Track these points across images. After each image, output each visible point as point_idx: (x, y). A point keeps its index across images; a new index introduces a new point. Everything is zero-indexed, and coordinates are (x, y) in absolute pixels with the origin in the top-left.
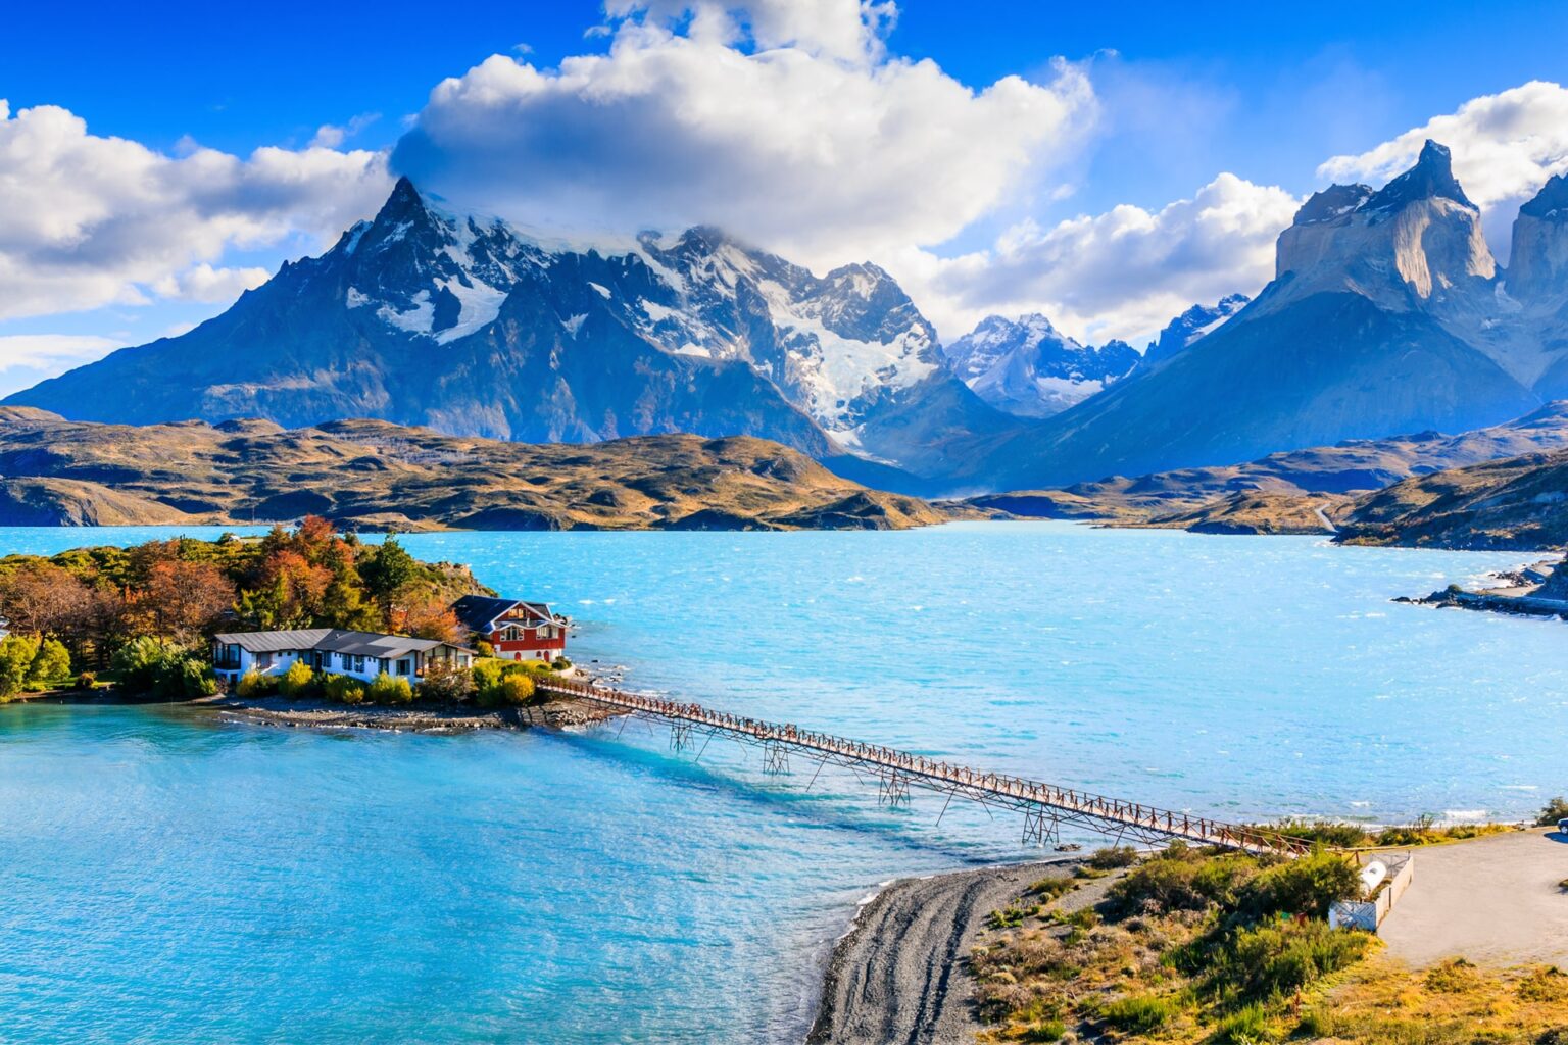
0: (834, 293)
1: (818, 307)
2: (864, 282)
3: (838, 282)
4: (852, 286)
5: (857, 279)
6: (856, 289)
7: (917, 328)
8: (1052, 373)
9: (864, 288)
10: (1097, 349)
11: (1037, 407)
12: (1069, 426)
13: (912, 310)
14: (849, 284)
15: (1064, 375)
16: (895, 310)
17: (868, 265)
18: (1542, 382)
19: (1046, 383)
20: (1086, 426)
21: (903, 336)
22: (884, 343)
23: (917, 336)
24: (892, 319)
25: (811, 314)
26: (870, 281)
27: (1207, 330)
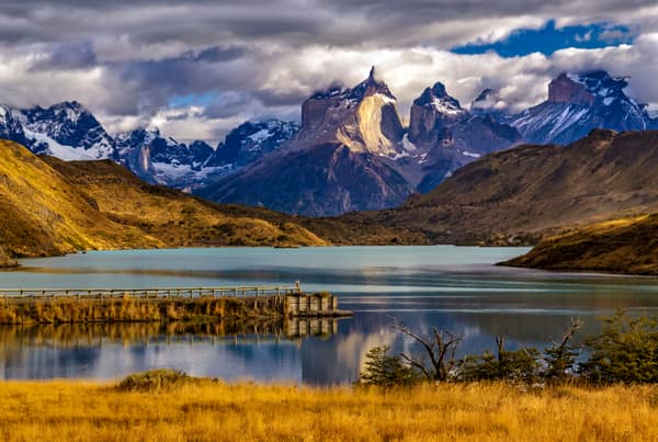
0: (54, 119)
1: (44, 126)
2: (73, 114)
3: (57, 112)
4: (66, 115)
5: (69, 111)
6: (69, 117)
7: (105, 141)
8: (160, 160)
9: (73, 116)
10: (187, 145)
13: (101, 130)
14: (64, 114)
15: (168, 161)
16: (92, 130)
17: (74, 102)
19: (158, 166)
21: (97, 145)
22: (86, 149)
23: (106, 146)
24: (90, 135)
25: (40, 130)
26: (76, 113)
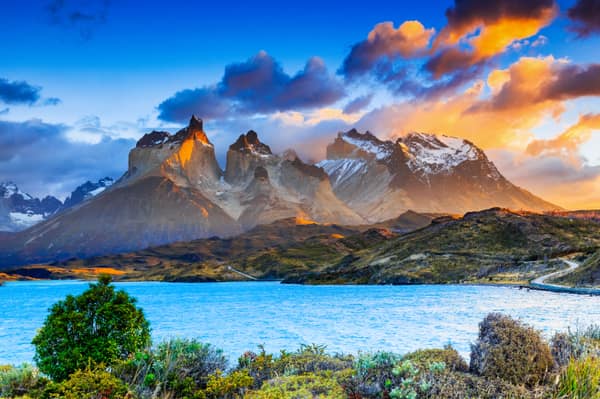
8: (18, 211)
10: (41, 200)
11: (10, 226)
12: (32, 235)
15: (24, 212)
18: (241, 217)
19: (15, 215)
20: (41, 235)
27: (95, 193)
